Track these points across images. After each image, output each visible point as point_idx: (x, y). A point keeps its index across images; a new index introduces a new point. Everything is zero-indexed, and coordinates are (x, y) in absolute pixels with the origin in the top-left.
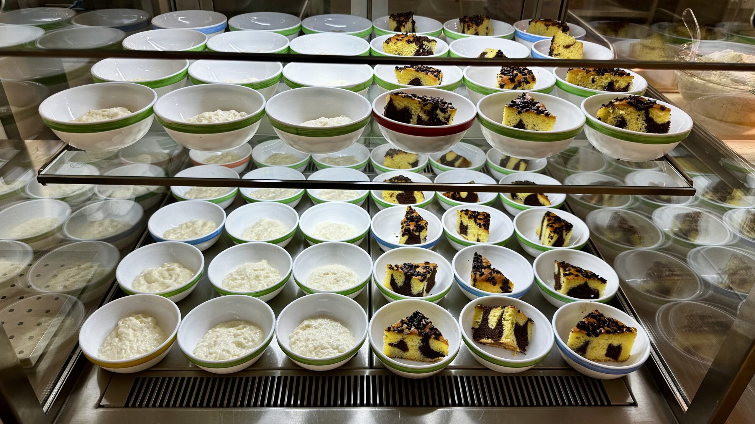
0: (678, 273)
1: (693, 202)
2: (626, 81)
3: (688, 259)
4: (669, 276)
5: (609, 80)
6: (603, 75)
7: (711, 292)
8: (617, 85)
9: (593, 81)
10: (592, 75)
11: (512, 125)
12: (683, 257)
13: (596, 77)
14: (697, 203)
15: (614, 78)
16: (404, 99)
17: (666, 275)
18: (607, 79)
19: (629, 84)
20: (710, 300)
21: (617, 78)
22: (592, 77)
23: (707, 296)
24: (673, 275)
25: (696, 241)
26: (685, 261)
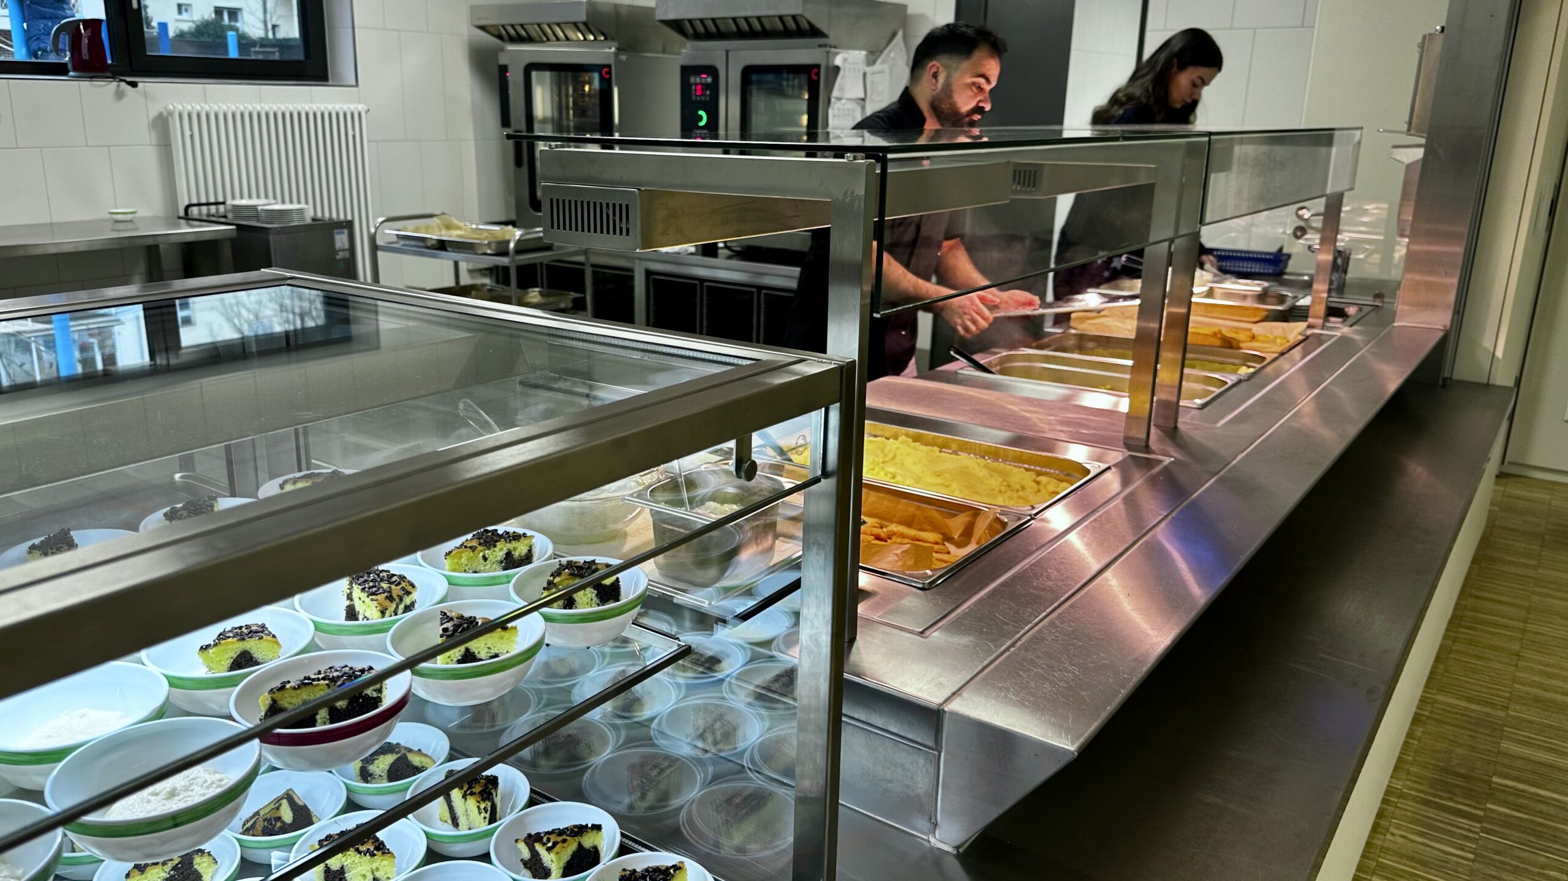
0: (666, 764)
1: (603, 661)
2: (526, 545)
3: (656, 741)
4: (659, 774)
5: (505, 551)
6: (495, 546)
7: (711, 769)
8: (516, 554)
9: (485, 559)
10: (481, 551)
11: (455, 660)
12: (648, 741)
13: (487, 552)
14: (607, 660)
15: (510, 546)
16: (298, 691)
17: (655, 776)
18: (501, 549)
19: (531, 547)
20: (716, 778)
21: (514, 544)
22: (481, 554)
23: (709, 777)
24: (662, 770)
25: (644, 713)
26: (654, 745)
